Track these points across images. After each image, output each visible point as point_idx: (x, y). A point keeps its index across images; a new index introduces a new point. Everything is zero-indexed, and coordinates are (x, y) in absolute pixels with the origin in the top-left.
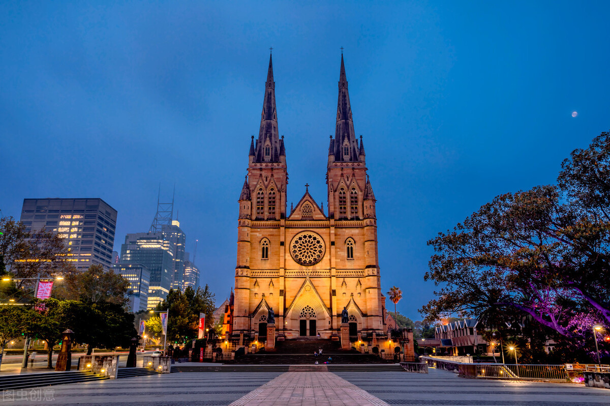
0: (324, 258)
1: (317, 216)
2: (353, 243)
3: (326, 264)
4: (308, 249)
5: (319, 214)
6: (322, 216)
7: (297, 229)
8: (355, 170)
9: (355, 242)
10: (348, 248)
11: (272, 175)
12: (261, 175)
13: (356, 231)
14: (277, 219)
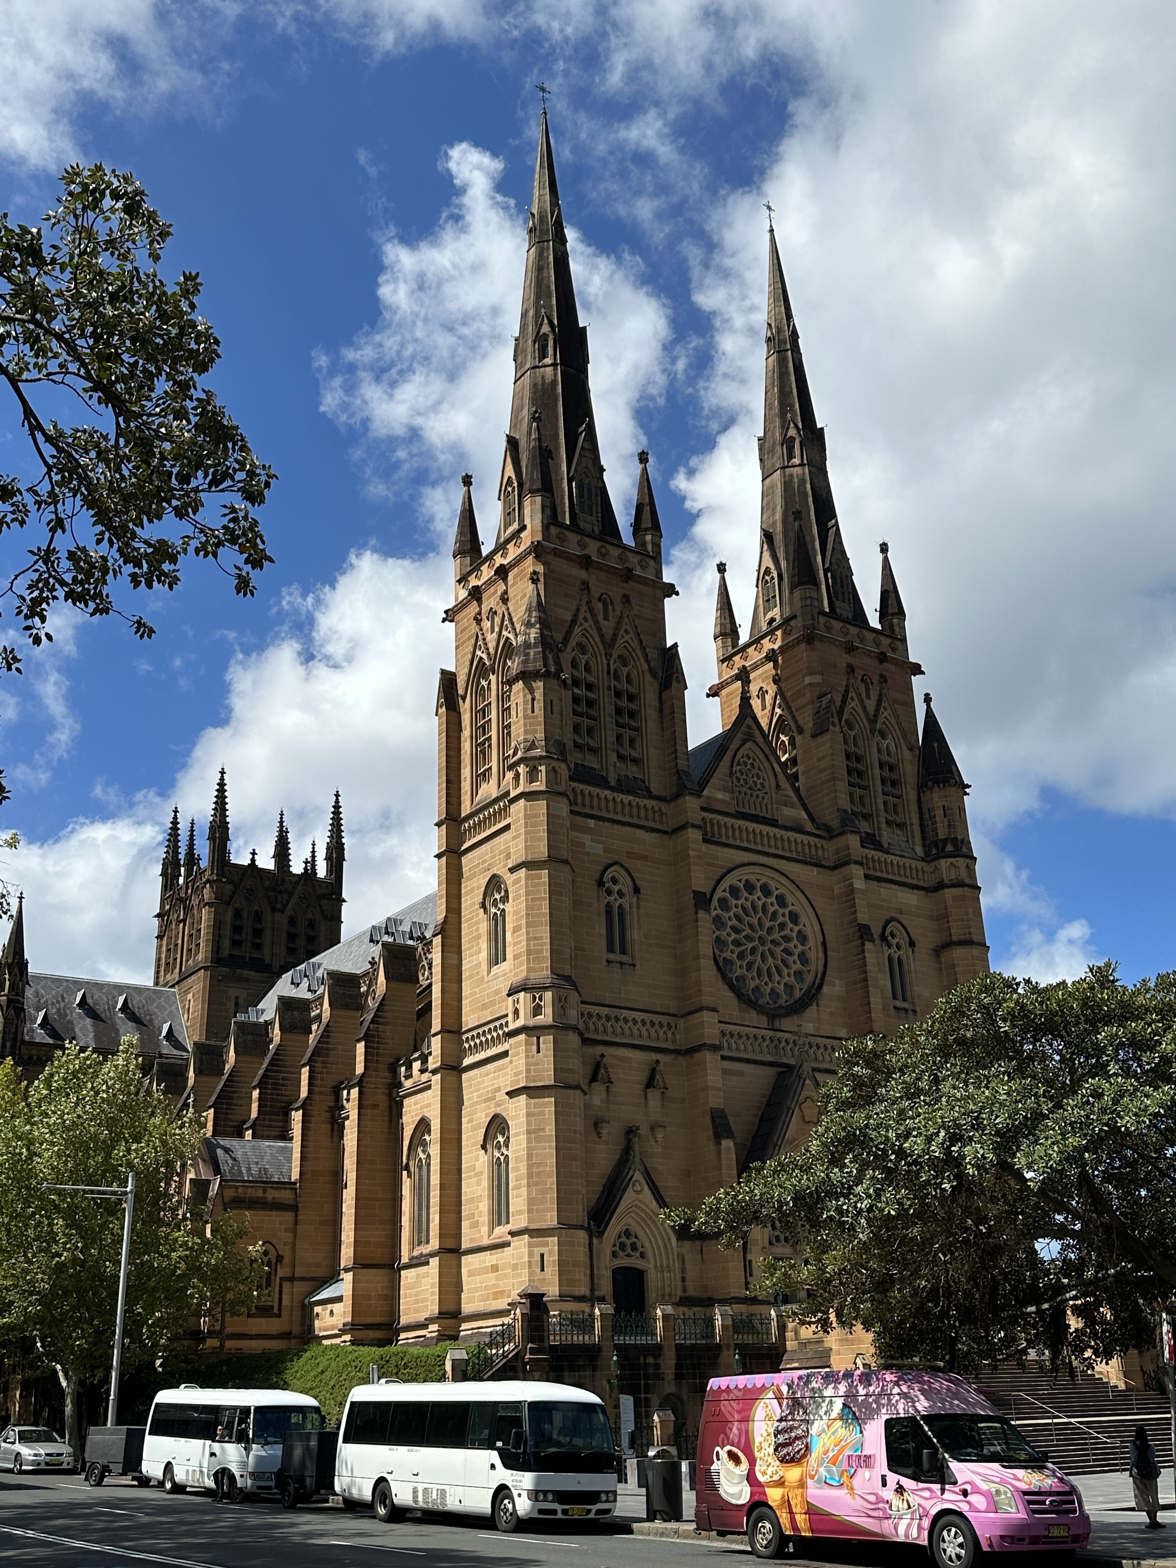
0: (825, 989)
1: (787, 811)
2: (904, 942)
3: (832, 1014)
4: (762, 940)
5: (792, 806)
6: (804, 815)
7: (726, 850)
8: (886, 665)
9: (912, 944)
10: (890, 959)
11: (626, 600)
12: (585, 586)
13: (910, 899)
14: (655, 792)
